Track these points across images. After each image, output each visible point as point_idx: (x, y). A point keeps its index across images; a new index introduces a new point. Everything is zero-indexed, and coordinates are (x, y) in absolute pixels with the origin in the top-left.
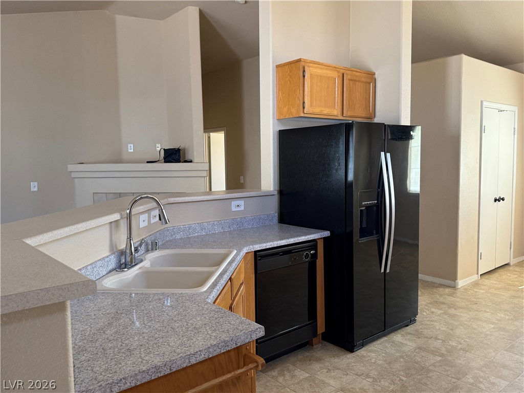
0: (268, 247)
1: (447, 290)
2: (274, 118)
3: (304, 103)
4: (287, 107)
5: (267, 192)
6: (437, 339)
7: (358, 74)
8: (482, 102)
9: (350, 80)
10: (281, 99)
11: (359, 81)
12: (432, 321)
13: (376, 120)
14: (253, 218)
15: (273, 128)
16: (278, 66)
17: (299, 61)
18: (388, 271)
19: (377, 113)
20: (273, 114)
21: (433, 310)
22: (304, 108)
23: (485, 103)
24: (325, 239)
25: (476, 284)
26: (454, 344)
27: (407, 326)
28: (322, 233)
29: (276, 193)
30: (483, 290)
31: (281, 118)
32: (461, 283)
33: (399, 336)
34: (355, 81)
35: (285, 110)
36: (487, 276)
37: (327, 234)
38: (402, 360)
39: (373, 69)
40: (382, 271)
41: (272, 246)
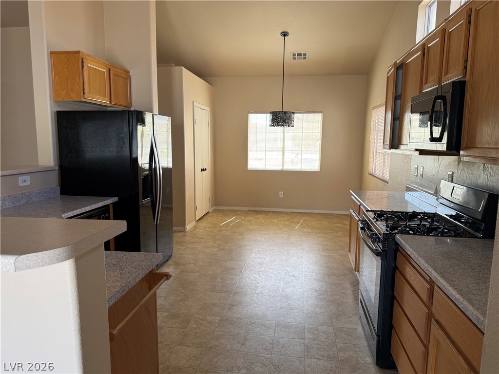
0: (78, 213)
1: (181, 234)
2: (51, 99)
3: (84, 89)
4: (65, 91)
5: (48, 167)
6: (190, 264)
7: (119, 70)
8: (193, 102)
9: (115, 75)
10: (57, 83)
11: (121, 77)
12: (181, 254)
13: (132, 109)
14: (39, 191)
15: (51, 108)
16: (52, 53)
17: (78, 52)
18: (158, 222)
19: (133, 104)
20: (50, 96)
21: (178, 247)
22: (84, 93)
23: (195, 103)
24: (113, 203)
25: (195, 227)
26: (202, 264)
27: (168, 261)
28: (113, 199)
29: (57, 168)
30: (202, 229)
31: (58, 100)
32: (189, 227)
33: (166, 268)
34: (118, 76)
35: (64, 93)
36: (200, 221)
37: (116, 199)
38: (176, 281)
39: (128, 68)
40: (155, 223)
41: (81, 212)
